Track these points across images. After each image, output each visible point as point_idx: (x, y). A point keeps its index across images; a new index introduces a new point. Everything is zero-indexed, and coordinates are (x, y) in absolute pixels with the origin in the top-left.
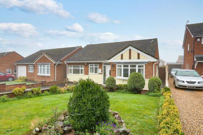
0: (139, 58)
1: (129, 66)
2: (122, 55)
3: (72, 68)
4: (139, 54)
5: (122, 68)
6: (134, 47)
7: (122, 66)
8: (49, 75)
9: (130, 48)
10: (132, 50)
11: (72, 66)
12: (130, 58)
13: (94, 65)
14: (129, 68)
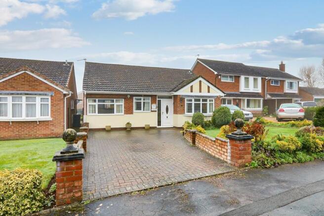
0: (209, 92)
1: (201, 100)
2: (192, 87)
3: (97, 104)
4: (209, 87)
5: (193, 102)
6: (205, 79)
7: (193, 100)
8: (48, 118)
9: (200, 79)
10: (202, 83)
11: (97, 100)
12: (200, 91)
13: (142, 98)
14: (201, 102)
